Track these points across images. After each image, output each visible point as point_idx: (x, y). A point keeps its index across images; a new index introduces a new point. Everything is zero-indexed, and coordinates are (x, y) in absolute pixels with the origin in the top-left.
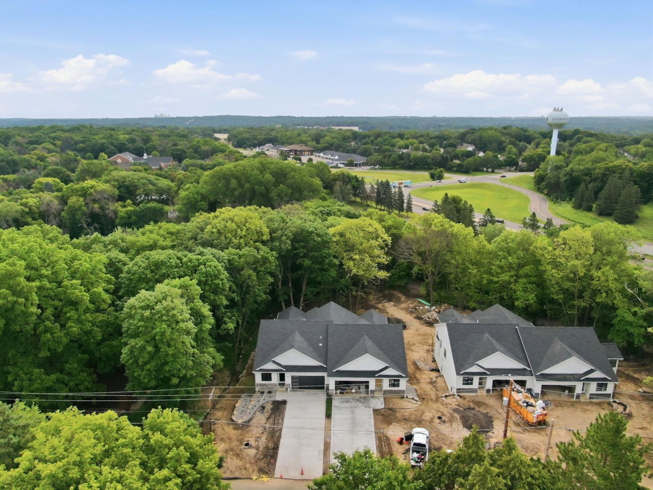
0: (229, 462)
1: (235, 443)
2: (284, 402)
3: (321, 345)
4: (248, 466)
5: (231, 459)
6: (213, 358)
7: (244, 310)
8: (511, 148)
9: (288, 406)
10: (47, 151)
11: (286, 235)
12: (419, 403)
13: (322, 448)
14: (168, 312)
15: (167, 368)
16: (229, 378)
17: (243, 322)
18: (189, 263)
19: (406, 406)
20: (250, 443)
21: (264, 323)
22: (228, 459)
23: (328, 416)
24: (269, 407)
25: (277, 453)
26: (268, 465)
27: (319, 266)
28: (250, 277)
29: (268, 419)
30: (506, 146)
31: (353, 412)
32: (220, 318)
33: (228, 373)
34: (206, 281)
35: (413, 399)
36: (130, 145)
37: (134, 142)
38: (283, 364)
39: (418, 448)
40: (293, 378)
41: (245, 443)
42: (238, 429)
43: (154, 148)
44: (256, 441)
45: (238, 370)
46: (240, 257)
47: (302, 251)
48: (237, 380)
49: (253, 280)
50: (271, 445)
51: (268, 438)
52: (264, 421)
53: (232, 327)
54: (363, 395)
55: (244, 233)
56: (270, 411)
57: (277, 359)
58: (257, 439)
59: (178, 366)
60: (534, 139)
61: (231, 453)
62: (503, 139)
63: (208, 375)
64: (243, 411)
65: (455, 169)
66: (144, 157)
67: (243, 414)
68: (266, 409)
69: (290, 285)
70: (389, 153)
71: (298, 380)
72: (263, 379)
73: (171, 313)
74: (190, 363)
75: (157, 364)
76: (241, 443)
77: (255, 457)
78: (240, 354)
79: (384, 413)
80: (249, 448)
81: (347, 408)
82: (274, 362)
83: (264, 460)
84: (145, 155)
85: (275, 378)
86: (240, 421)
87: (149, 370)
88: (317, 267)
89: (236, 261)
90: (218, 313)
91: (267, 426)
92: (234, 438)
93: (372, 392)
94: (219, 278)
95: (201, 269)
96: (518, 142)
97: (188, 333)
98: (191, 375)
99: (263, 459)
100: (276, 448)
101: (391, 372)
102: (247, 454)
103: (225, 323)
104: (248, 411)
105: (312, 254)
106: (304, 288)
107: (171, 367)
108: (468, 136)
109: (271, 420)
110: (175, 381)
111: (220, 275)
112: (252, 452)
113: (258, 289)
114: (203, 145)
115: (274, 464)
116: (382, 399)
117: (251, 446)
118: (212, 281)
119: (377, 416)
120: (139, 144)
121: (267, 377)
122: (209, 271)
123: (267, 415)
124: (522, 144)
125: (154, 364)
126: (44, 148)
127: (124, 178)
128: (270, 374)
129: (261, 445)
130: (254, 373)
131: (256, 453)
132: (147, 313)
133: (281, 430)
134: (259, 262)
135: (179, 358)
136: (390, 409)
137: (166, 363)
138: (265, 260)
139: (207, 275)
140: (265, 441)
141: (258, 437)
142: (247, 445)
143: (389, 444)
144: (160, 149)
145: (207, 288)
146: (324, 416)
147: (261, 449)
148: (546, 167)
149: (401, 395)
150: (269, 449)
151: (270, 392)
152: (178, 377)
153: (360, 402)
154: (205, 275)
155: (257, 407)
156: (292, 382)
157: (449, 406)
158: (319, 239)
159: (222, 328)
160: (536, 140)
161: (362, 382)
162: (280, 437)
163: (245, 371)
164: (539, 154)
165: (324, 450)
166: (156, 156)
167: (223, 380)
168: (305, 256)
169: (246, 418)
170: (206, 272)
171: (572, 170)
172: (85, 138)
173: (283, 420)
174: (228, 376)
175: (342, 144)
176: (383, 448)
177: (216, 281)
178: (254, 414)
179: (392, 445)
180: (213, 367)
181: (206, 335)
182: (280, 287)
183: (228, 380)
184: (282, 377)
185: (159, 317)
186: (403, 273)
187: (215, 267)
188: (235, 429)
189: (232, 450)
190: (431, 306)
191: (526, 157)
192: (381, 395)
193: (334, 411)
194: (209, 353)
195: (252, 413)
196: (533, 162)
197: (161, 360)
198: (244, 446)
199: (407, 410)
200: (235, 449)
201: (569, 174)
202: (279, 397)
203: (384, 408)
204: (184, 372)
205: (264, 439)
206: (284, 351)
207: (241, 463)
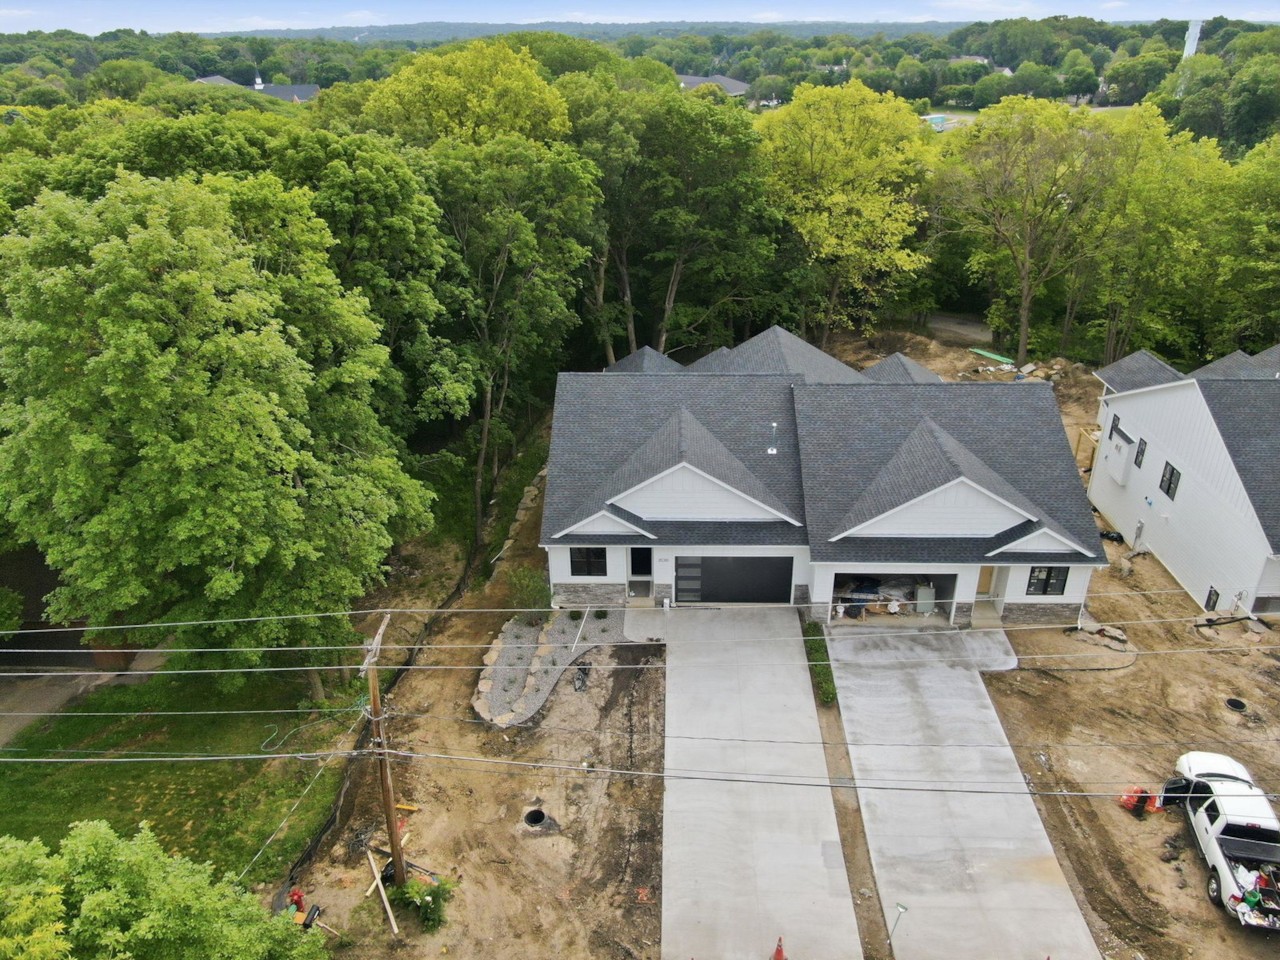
0: (469, 897)
1: (488, 812)
2: (657, 650)
3: (772, 451)
4: (547, 917)
5: (478, 882)
6: (396, 494)
7: (498, 351)
8: (1076, 57)
9: (672, 662)
10: (40, 73)
11: (622, 121)
12: (1130, 646)
13: (834, 835)
14: (156, 276)
15: (181, 530)
16: (461, 565)
17: (497, 387)
18: (290, 152)
19: (1094, 659)
20: (545, 810)
21: (569, 384)
22: (464, 884)
23: (826, 697)
24: (604, 666)
25: (658, 857)
26: (628, 913)
27: (721, 234)
28: (514, 233)
29: (605, 711)
30: (1064, 55)
31: (913, 686)
32: (419, 364)
33: (454, 549)
34: (358, 216)
35: (1101, 632)
36: (225, 64)
37: (235, 57)
38: (645, 517)
39: (1248, 847)
40: (680, 564)
41: (528, 809)
42: (498, 754)
43: (278, 68)
44: (570, 801)
45: (487, 540)
46: (477, 166)
47: (670, 186)
48: (487, 572)
49: (527, 244)
50: (629, 822)
51: (614, 791)
52: (591, 717)
53: (463, 397)
54: (929, 619)
55: (488, 104)
56: (610, 683)
57: (623, 500)
58: (575, 793)
59: (232, 521)
60: (1123, 39)
61: (475, 855)
62: (1056, 39)
63: (373, 559)
64: (512, 682)
65: (952, 102)
66: (257, 87)
67: (513, 691)
68: (593, 675)
69: (627, 299)
70: (800, 73)
71: (697, 572)
72: (576, 570)
73: (171, 281)
74: (291, 511)
75: (137, 515)
76: (513, 812)
77: (571, 875)
78: (488, 496)
79: (1025, 688)
80: (545, 834)
81: (884, 667)
82: (616, 510)
83: (610, 889)
84: (259, 80)
85: (618, 562)
86: (503, 720)
87: (104, 538)
88: (713, 234)
89: (466, 177)
90: (411, 350)
91: (606, 739)
92: (484, 788)
93: (965, 609)
94: (404, 211)
95: (336, 173)
96: (1091, 45)
97: (265, 376)
98: (301, 561)
99: (602, 884)
100: (651, 833)
101: (1046, 540)
102: (541, 864)
103: (437, 381)
104: (531, 680)
105: (700, 190)
106: (669, 305)
107: (200, 525)
108: (970, 39)
109: (618, 715)
110: (224, 583)
111: (408, 197)
112: (558, 849)
113: (544, 280)
114: (388, 63)
115: (654, 910)
116: (1003, 638)
117: (553, 824)
118: (378, 216)
119: (1004, 700)
120: (248, 61)
121: (589, 560)
122: (365, 178)
123: (600, 695)
124: (1100, 48)
125: (119, 510)
126: (32, 67)
127: (191, 95)
128: (602, 553)
129: (589, 818)
130: (547, 547)
131: (575, 857)
132: (55, 279)
133: (659, 756)
134: (541, 189)
135: (232, 488)
136: (1044, 673)
137: (176, 510)
138: (562, 180)
139: (358, 192)
140: (605, 801)
141: (577, 787)
142: (536, 818)
143: (1092, 816)
144: (293, 71)
145: (363, 243)
146: (810, 703)
147: (593, 836)
148: (1174, 87)
149: (1066, 622)
150: (622, 838)
151: (601, 615)
152: (239, 566)
153: (926, 644)
154: (347, 193)
155: (560, 667)
156: (678, 578)
157: (1245, 660)
158: (725, 140)
159: (426, 396)
160: (1130, 41)
161: (925, 579)
162: (658, 786)
163: (508, 543)
164: (1150, 64)
165: (843, 840)
166: (282, 83)
167: (442, 570)
168: (678, 200)
169: (523, 710)
170: (356, 183)
171: (1256, 80)
172: (125, 47)
173: (661, 716)
174: (457, 559)
175: (692, 60)
176: (1072, 835)
177: (396, 221)
178: (554, 691)
179: (1103, 820)
180: (395, 525)
181: (361, 408)
182: (601, 300)
183: (456, 570)
184: (641, 562)
185: (111, 295)
186: (926, 281)
187: (388, 169)
188: (485, 749)
189: (478, 841)
190: (1018, 365)
191: (1116, 71)
192: (992, 618)
193: (841, 681)
194: (375, 477)
195: (546, 689)
196: (1131, 84)
197: (152, 498)
198: (523, 826)
199: (1104, 675)
200: (490, 836)
201: (1250, 89)
202: (636, 633)
203: (1020, 669)
204: (263, 545)
205: (597, 793)
206: (652, 470)
207: (516, 905)
